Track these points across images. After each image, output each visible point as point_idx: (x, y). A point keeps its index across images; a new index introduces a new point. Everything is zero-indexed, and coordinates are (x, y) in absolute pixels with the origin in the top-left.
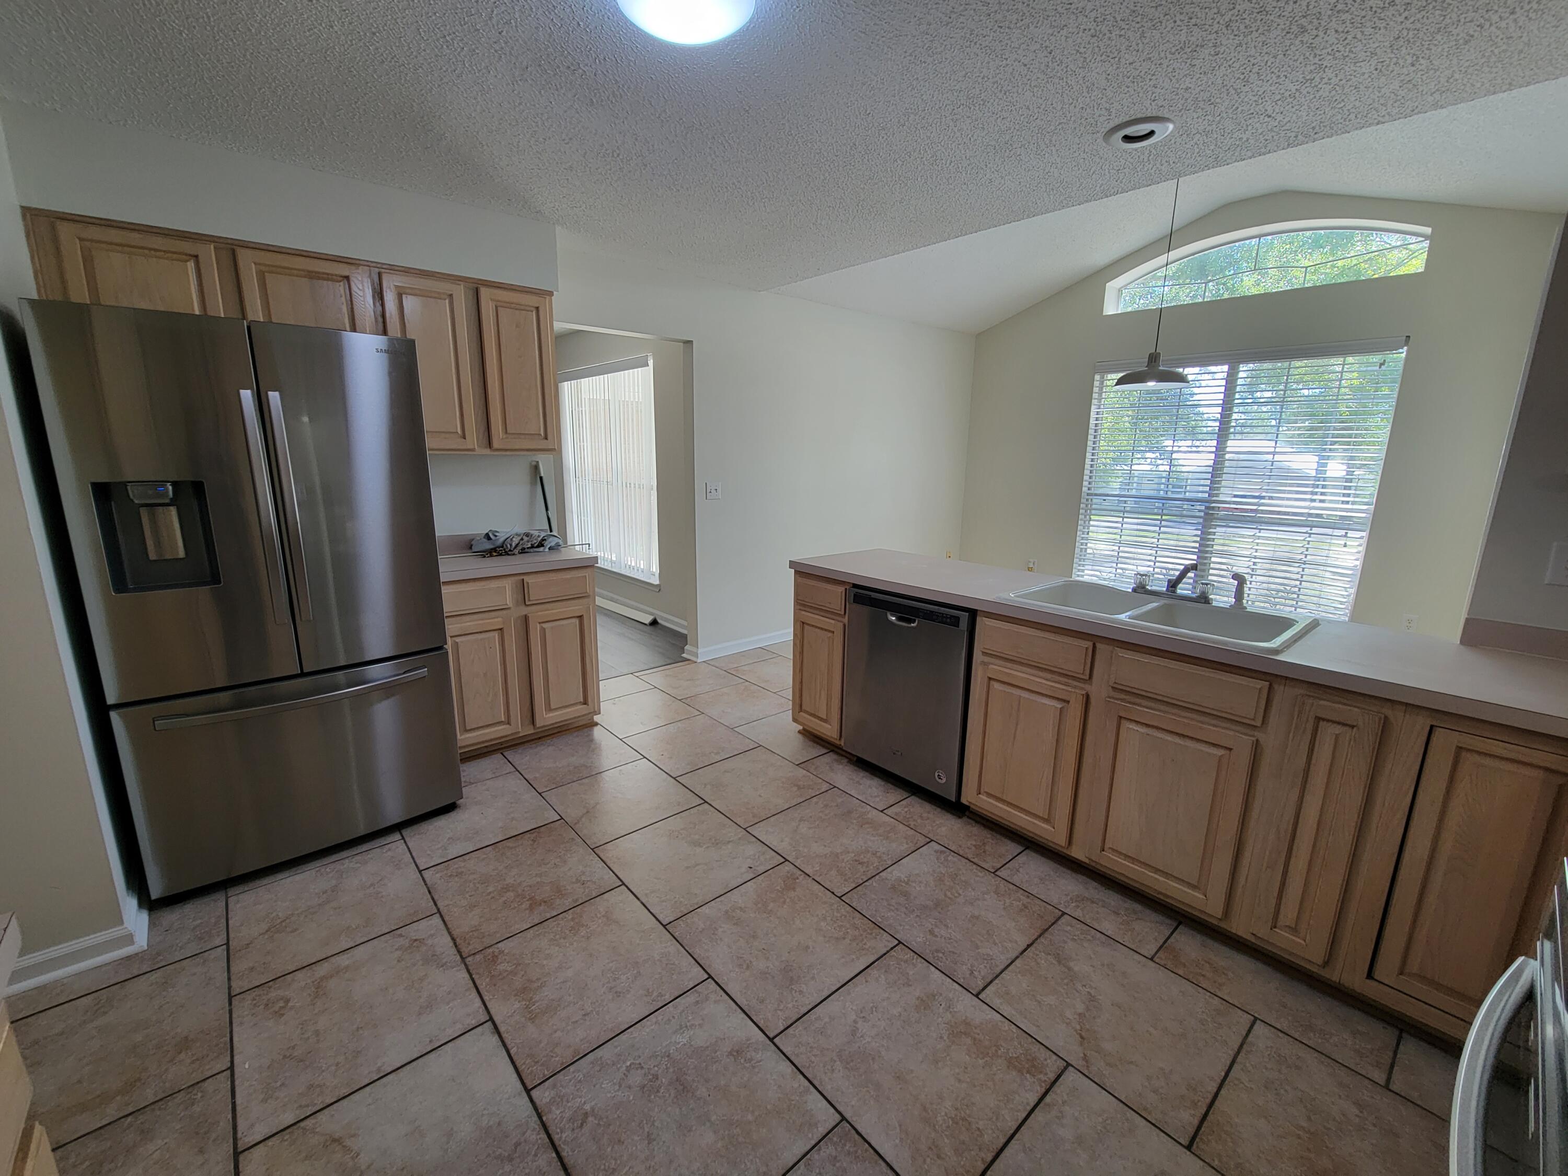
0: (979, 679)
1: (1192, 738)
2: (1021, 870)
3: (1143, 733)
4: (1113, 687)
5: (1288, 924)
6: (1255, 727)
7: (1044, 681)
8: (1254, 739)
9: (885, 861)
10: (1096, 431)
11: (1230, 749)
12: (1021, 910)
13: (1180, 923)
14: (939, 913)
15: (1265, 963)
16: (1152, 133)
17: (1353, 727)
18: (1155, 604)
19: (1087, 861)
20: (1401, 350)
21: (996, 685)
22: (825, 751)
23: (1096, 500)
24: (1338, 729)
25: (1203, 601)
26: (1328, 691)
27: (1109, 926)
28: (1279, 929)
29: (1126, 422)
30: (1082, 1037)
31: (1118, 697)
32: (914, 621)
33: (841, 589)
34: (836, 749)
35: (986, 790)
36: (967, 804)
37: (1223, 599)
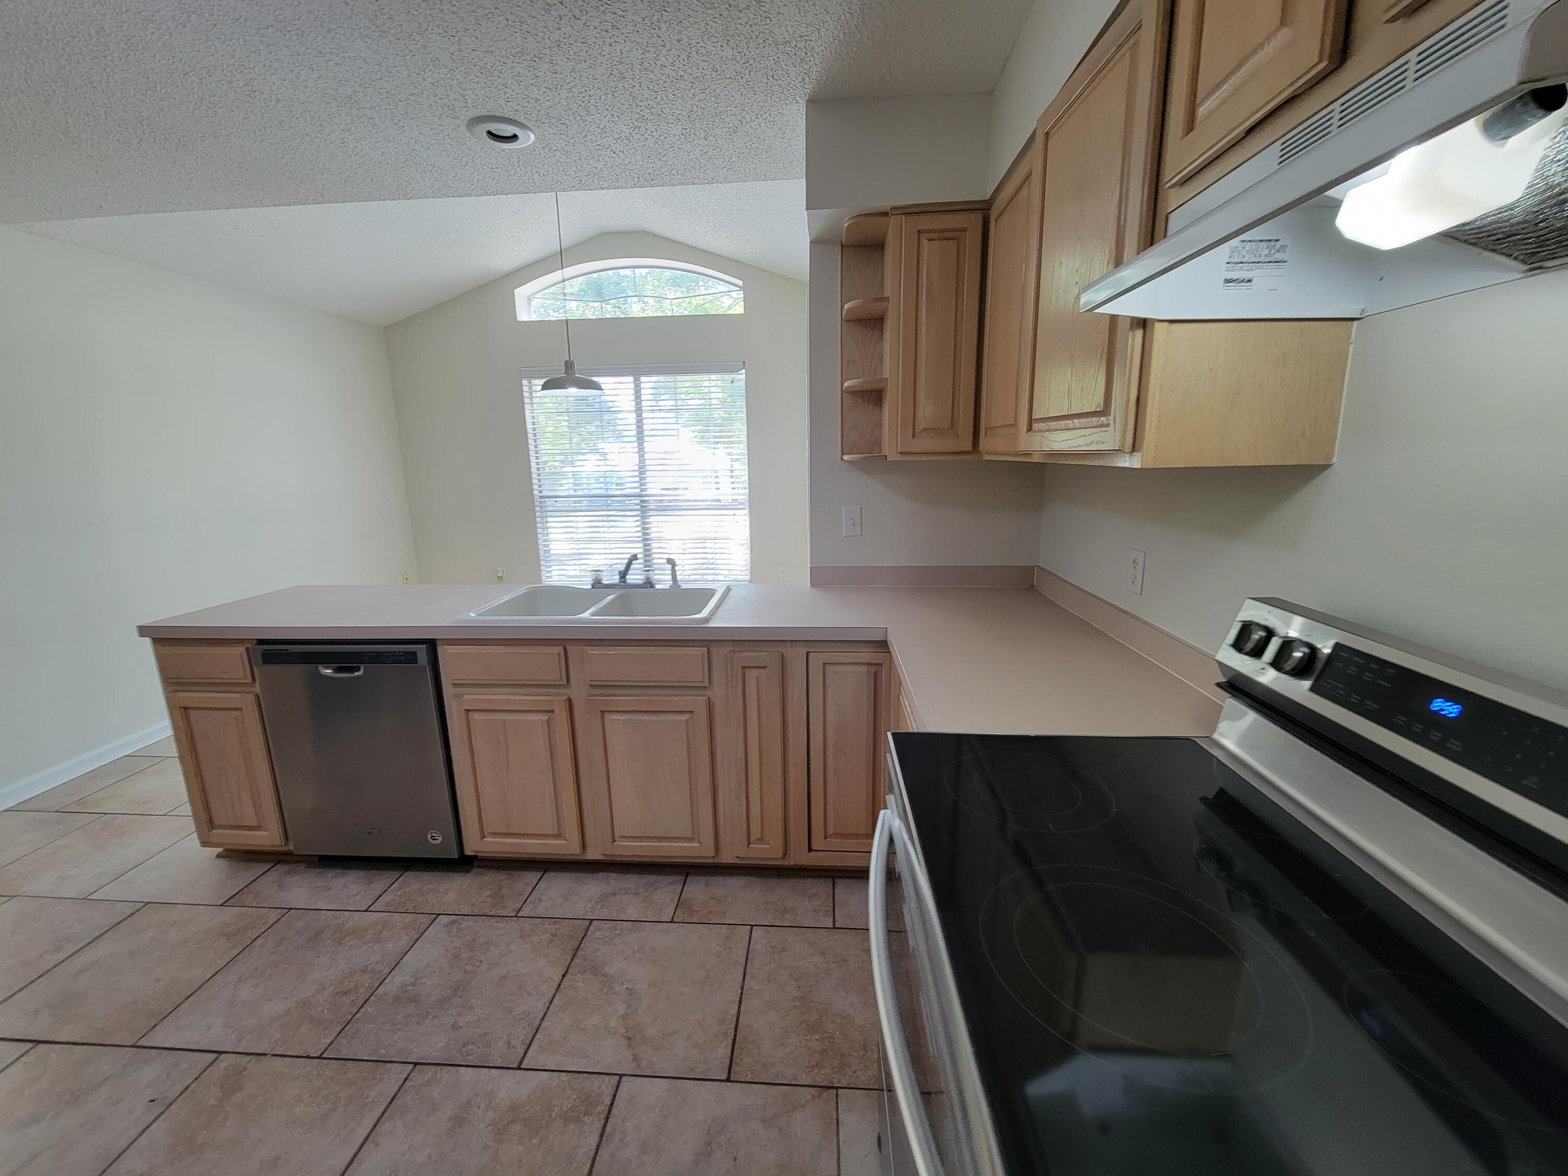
0: (455, 714)
1: (663, 712)
2: (543, 898)
3: (624, 720)
4: (591, 686)
5: (757, 837)
6: (705, 687)
7: (524, 698)
8: (706, 698)
9: (381, 971)
10: (535, 435)
11: (692, 712)
12: (552, 940)
13: (687, 875)
14: (461, 997)
15: (750, 875)
16: (514, 137)
17: (765, 668)
18: (611, 597)
19: (602, 858)
20: (740, 372)
21: (476, 716)
22: (267, 866)
23: (549, 502)
24: (756, 672)
25: (649, 586)
26: (746, 643)
27: (633, 912)
28: (753, 844)
29: (564, 428)
30: (629, 1039)
31: (598, 693)
32: (358, 669)
33: (240, 650)
34: (282, 858)
35: (490, 831)
36: (473, 854)
37: (663, 581)
